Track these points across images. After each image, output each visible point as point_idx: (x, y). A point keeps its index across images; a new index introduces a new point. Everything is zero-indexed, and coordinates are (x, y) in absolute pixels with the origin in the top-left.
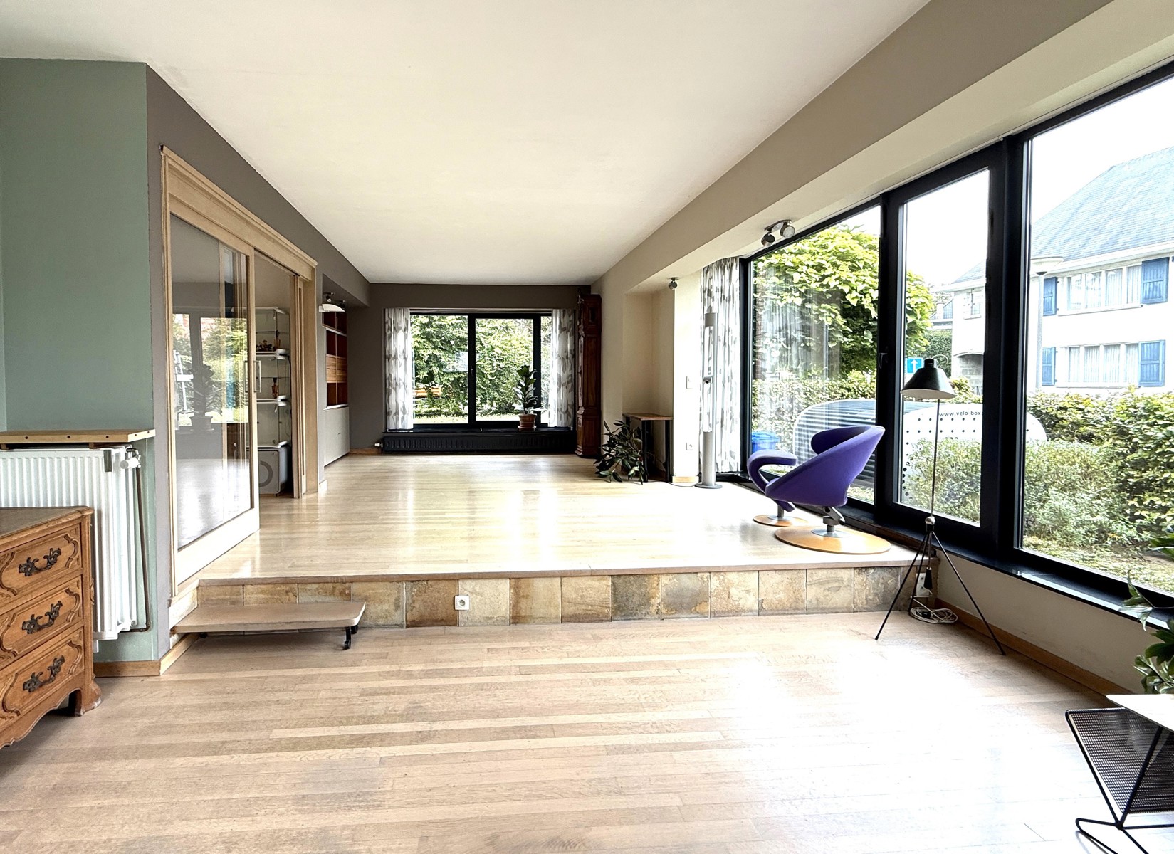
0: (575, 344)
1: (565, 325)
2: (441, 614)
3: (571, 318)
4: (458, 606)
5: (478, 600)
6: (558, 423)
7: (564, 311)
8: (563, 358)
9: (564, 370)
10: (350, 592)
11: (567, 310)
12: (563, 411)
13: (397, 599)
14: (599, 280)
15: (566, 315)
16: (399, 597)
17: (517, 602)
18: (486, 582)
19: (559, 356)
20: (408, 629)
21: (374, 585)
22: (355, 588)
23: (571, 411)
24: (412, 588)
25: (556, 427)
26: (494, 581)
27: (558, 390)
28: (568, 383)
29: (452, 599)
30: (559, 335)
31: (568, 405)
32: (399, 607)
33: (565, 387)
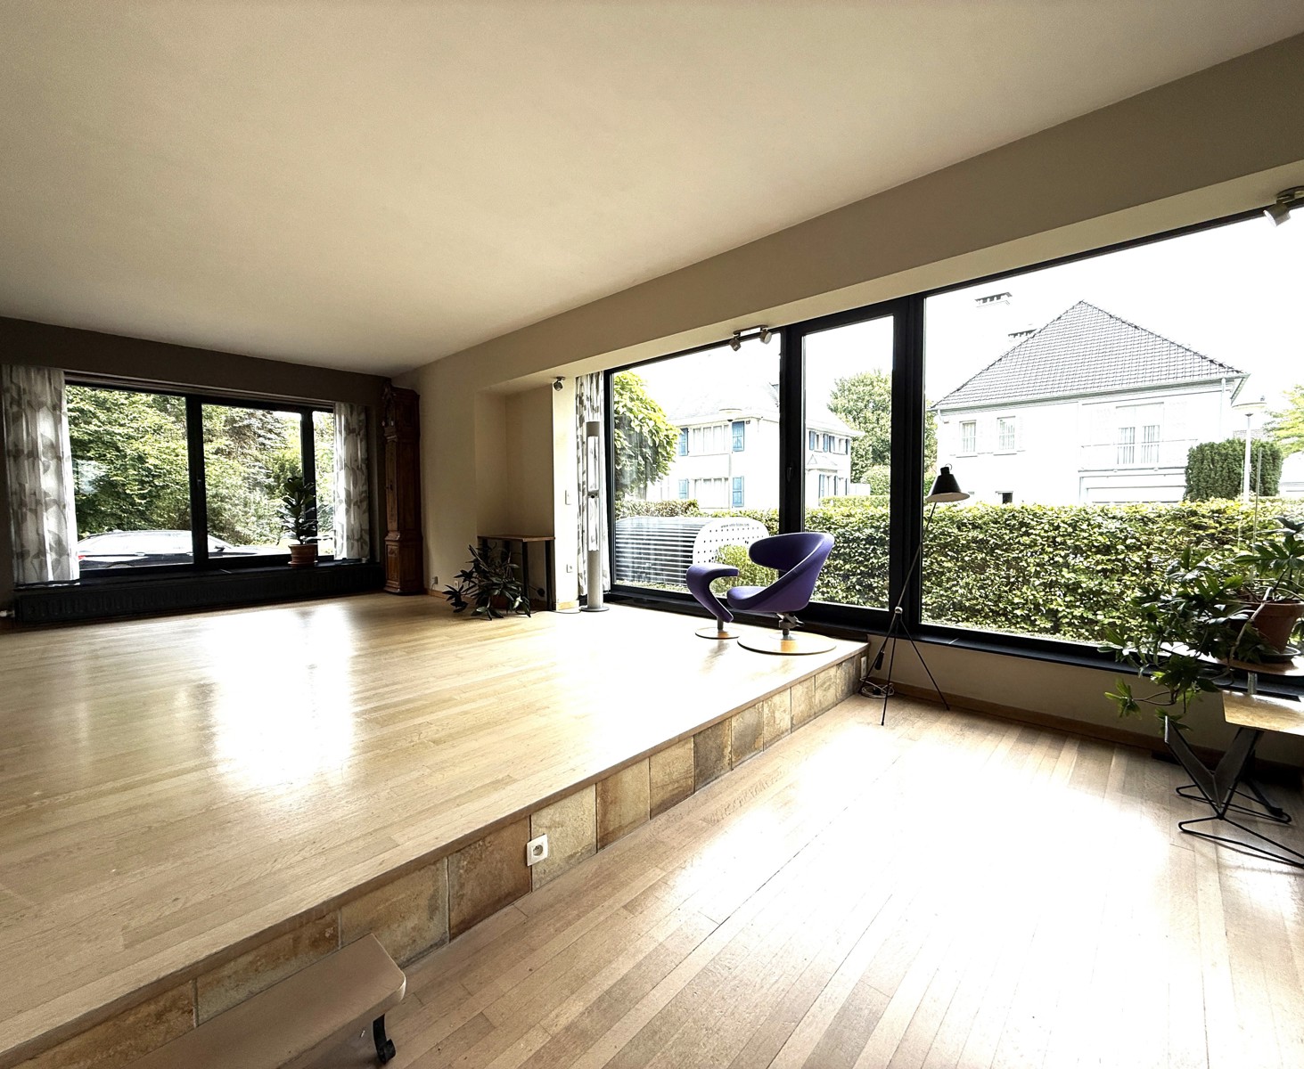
0: (368, 450)
1: (354, 425)
2: (507, 884)
3: (363, 417)
4: (533, 859)
5: (557, 835)
6: (348, 554)
7: (352, 407)
8: (353, 469)
9: (355, 485)
10: (335, 930)
11: (355, 406)
12: (356, 537)
13: (433, 897)
14: (418, 372)
15: (355, 413)
16: (436, 891)
17: (605, 814)
18: (566, 802)
19: (346, 465)
20: (455, 941)
21: (389, 890)
22: (345, 916)
23: (367, 538)
24: (459, 861)
25: (344, 559)
26: (577, 796)
27: (348, 511)
28: (361, 502)
29: (522, 850)
30: (345, 439)
31: (362, 530)
32: (437, 908)
33: (356, 507)
